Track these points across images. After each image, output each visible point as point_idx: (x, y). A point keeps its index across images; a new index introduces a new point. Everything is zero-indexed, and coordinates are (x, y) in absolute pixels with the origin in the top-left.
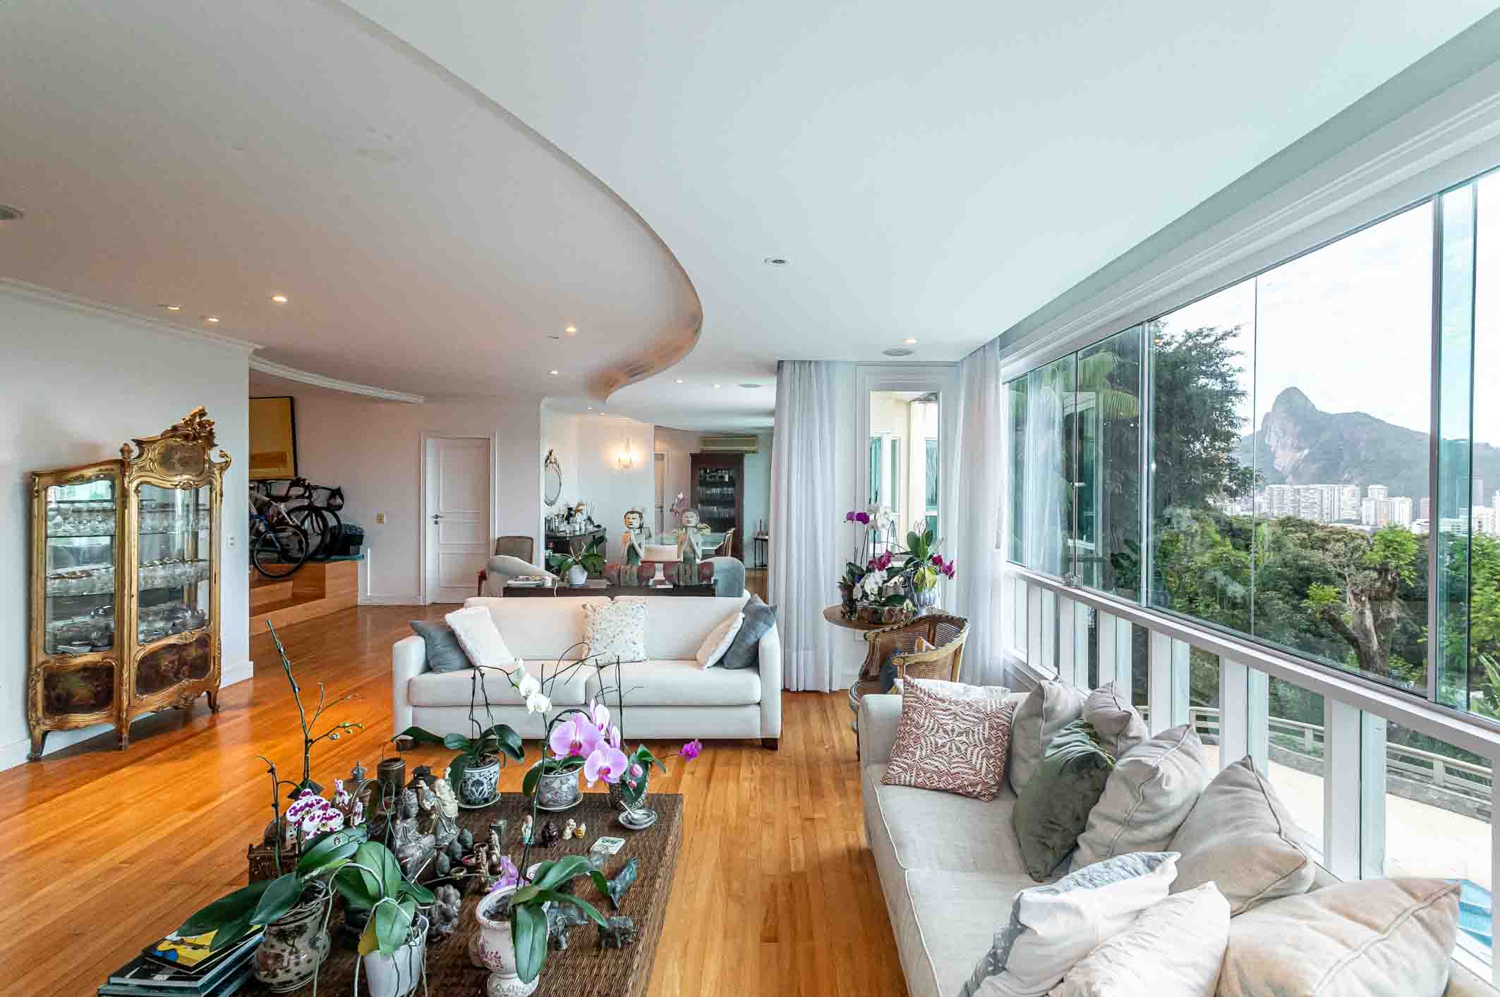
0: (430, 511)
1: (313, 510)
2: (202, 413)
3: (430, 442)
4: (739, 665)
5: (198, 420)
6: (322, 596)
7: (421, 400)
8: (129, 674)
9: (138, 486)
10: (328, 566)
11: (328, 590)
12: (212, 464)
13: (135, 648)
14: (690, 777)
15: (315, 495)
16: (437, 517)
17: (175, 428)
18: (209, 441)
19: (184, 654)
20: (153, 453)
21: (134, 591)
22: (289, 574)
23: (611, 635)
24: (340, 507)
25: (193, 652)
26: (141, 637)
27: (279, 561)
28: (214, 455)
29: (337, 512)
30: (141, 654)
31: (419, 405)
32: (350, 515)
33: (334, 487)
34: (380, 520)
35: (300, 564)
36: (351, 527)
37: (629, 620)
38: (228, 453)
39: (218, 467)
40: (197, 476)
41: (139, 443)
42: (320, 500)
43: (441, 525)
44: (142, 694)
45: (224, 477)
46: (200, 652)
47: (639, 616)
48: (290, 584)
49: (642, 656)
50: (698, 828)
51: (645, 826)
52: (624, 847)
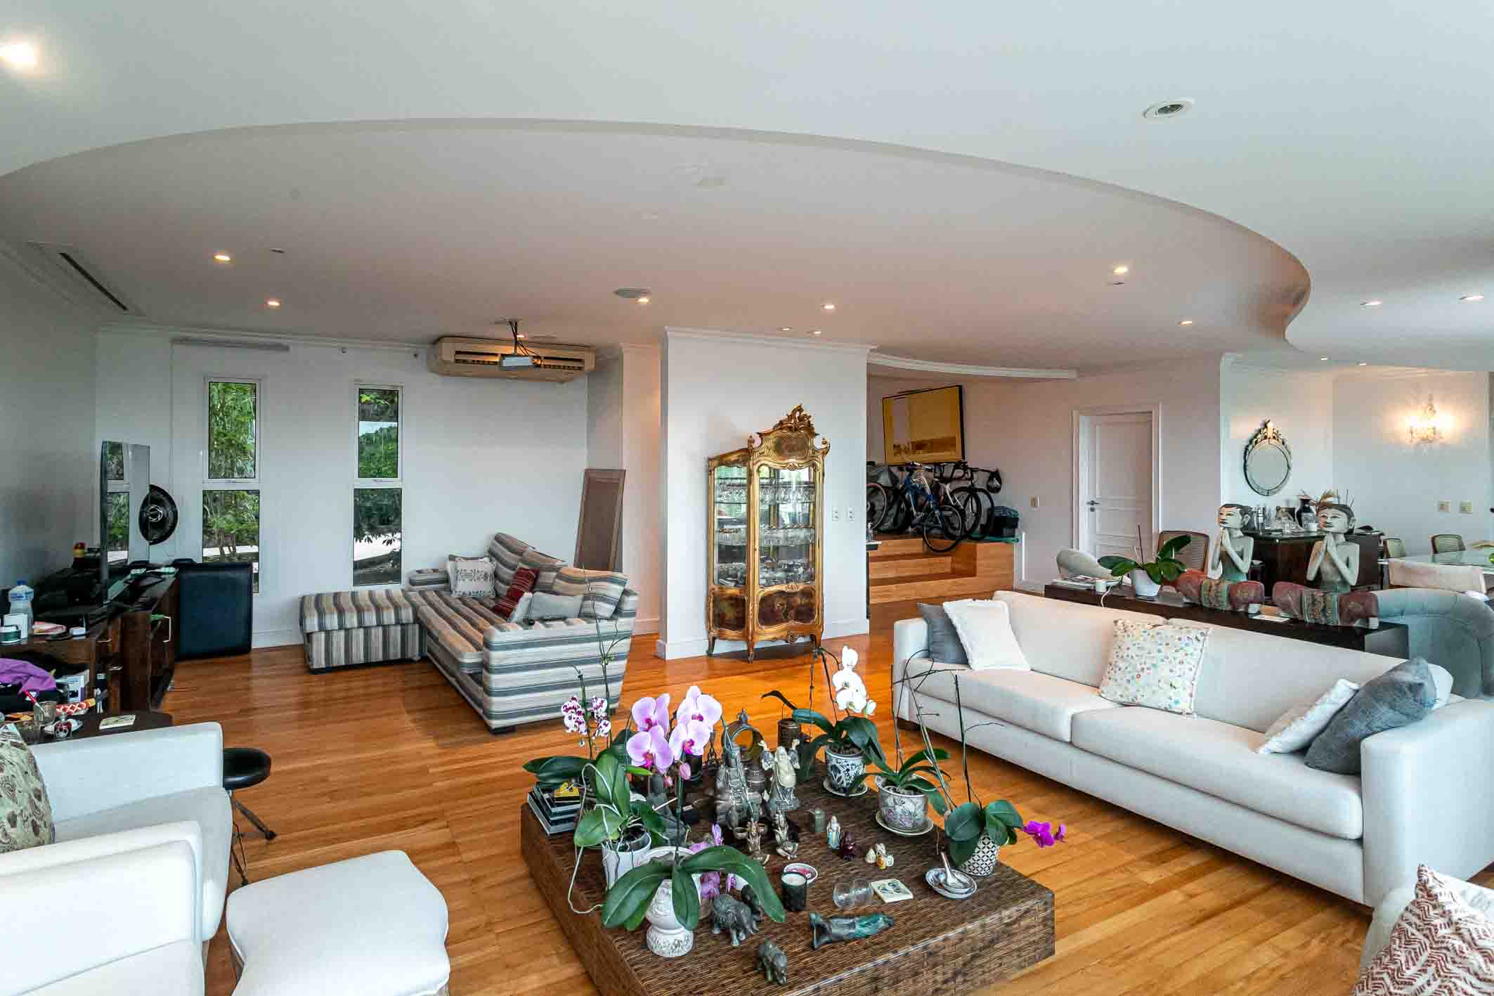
0: (1084, 495)
1: (972, 492)
2: (800, 409)
3: (1082, 418)
4: (1324, 764)
5: (797, 415)
6: (974, 575)
7: (1073, 375)
8: (753, 609)
9: (759, 467)
10: (980, 546)
11: (979, 568)
12: (815, 451)
13: (758, 590)
14: (1180, 898)
15: (975, 476)
16: (1093, 503)
17: (781, 423)
18: (811, 432)
19: (791, 600)
20: (770, 443)
21: (757, 547)
22: (949, 549)
23: (1139, 667)
24: (997, 490)
25: (799, 600)
26: (764, 582)
27: (942, 538)
28: (817, 443)
29: (992, 495)
30: (761, 594)
31: (1072, 380)
32: (1006, 499)
33: (993, 470)
34: (1034, 502)
35: (957, 540)
36: (1004, 509)
37: (1171, 653)
38: (828, 441)
39: (821, 452)
40: (803, 459)
41: (761, 435)
42: (980, 481)
43: (1097, 511)
44: (762, 624)
45: (825, 459)
46: (805, 601)
47: (1190, 650)
48: (949, 559)
49: (1184, 705)
50: (1110, 961)
51: (955, 896)
52: (907, 901)
